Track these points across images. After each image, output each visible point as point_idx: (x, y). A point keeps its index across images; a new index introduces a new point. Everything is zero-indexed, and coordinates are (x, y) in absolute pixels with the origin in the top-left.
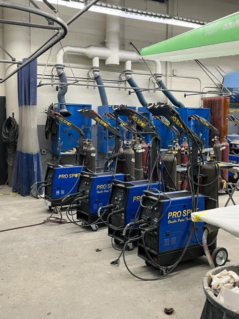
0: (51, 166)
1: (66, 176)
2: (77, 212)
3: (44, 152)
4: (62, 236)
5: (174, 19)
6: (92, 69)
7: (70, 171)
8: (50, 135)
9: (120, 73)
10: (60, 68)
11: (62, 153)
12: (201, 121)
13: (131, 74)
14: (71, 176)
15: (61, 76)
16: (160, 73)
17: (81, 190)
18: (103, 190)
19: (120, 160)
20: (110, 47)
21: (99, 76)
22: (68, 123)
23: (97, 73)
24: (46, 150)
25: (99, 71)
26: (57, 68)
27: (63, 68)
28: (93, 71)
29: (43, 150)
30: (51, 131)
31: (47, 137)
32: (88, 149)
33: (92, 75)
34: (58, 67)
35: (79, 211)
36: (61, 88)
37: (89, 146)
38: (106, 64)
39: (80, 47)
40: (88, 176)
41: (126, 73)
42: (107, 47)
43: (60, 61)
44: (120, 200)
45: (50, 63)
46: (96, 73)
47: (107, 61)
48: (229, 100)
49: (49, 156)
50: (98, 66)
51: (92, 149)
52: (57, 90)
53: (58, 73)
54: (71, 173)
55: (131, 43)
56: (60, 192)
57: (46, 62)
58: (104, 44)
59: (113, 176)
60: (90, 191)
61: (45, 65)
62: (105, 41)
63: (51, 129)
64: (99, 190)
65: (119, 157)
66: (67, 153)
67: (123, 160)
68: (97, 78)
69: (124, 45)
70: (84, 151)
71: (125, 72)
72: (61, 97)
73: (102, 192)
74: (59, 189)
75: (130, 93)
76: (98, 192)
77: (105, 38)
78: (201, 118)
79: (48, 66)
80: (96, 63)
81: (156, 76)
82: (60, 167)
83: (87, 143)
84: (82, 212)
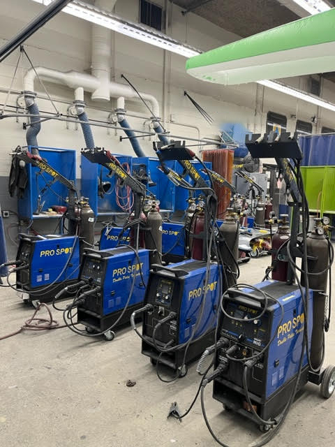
0: (27, 237)
1: (52, 253)
2: (78, 311)
3: (6, 214)
4: (58, 357)
5: (184, 46)
6: (74, 103)
7: (57, 245)
8: (16, 192)
9: (109, 113)
10: (30, 97)
11: (34, 216)
12: (214, 176)
13: (124, 114)
14: (59, 252)
15: (31, 108)
16: (158, 116)
17: (86, 278)
18: (121, 276)
19: (144, 229)
20: (98, 77)
21: (84, 113)
22: (54, 173)
23: (82, 108)
24: (10, 211)
25: (84, 107)
26: (26, 97)
27: (34, 98)
28: (76, 106)
29: (4, 212)
30: (17, 185)
31: (11, 193)
32: (84, 212)
33: (74, 111)
34: (27, 95)
35: (81, 309)
36: (31, 125)
37: (84, 207)
38: (92, 98)
39: (59, 71)
40: (99, 256)
41: (118, 112)
42: (94, 76)
43: (29, 87)
44: (167, 298)
45: (14, 89)
46: (79, 108)
47: (93, 95)
48: (233, 154)
49: (14, 220)
50: (82, 99)
51: (89, 212)
52: (25, 128)
53: (27, 104)
54: (58, 247)
55: (122, 76)
56: (43, 278)
57: (9, 88)
58: (89, 71)
59: (135, 254)
60: (103, 280)
61: (7, 92)
62: (92, 67)
63: (17, 183)
64: (116, 277)
65: (140, 224)
66: (41, 215)
67: (148, 229)
68: (81, 116)
69: (114, 77)
70: (76, 215)
71: (116, 111)
72: (31, 138)
73: (120, 279)
74: (40, 273)
75: (121, 139)
76: (115, 280)
77: (90, 63)
78: (213, 172)
79: (12, 93)
80: (80, 96)
81: (154, 119)
82: (42, 239)
83: (82, 202)
84: (88, 312)
